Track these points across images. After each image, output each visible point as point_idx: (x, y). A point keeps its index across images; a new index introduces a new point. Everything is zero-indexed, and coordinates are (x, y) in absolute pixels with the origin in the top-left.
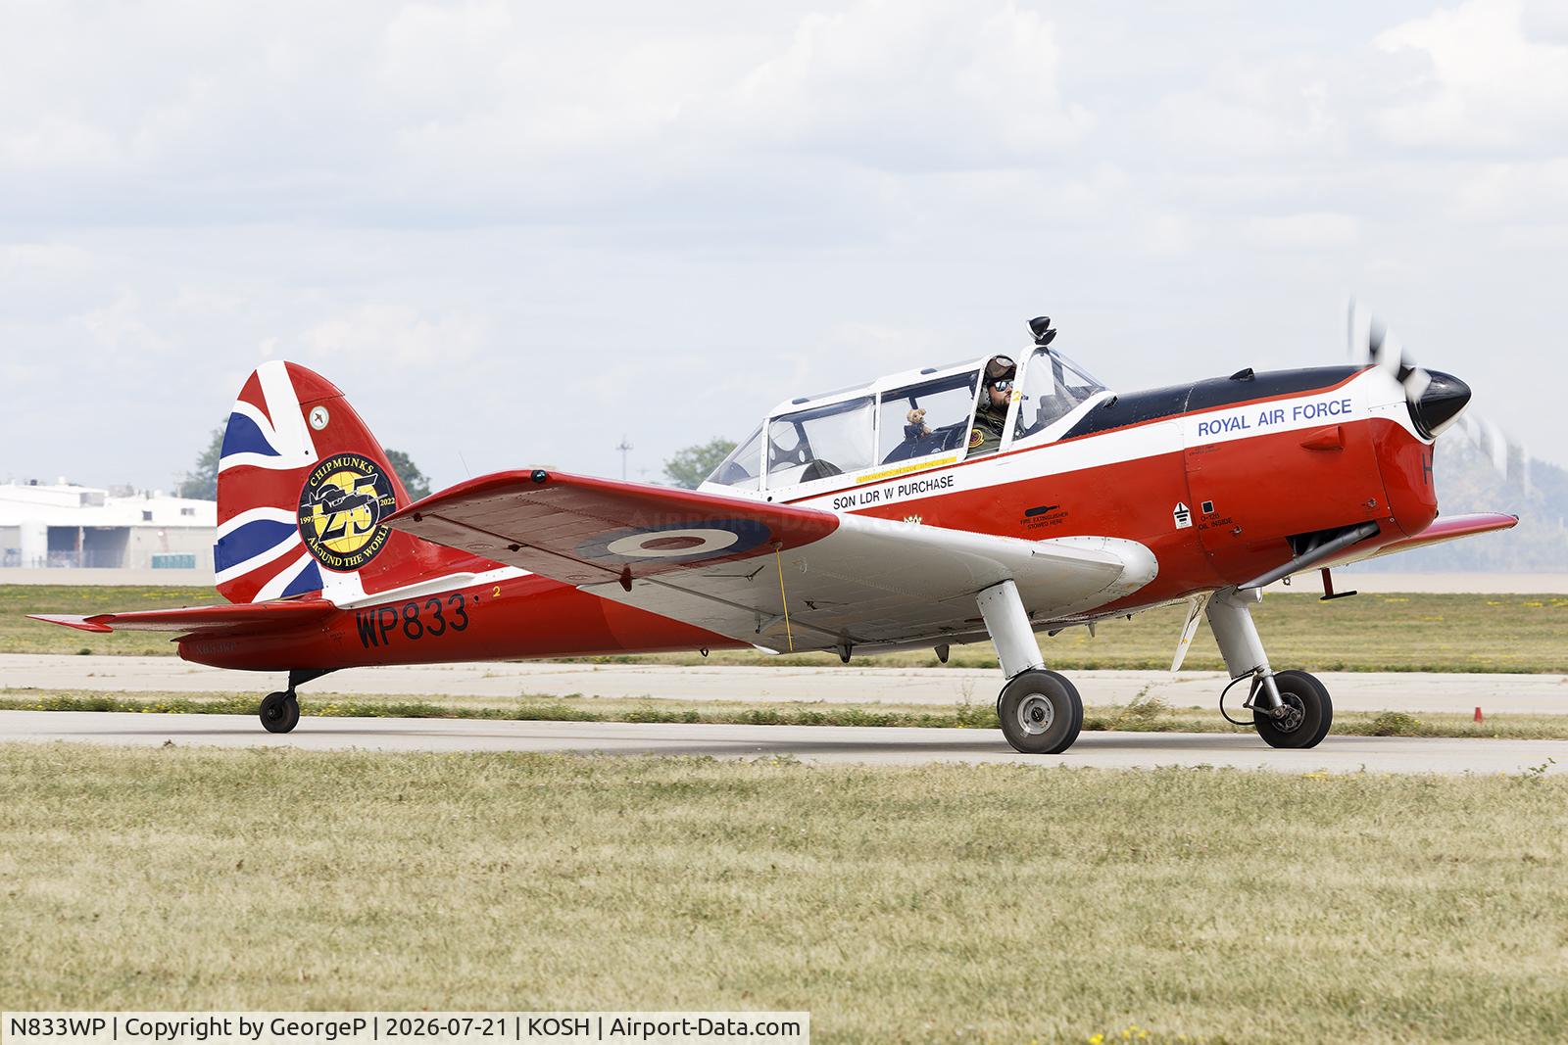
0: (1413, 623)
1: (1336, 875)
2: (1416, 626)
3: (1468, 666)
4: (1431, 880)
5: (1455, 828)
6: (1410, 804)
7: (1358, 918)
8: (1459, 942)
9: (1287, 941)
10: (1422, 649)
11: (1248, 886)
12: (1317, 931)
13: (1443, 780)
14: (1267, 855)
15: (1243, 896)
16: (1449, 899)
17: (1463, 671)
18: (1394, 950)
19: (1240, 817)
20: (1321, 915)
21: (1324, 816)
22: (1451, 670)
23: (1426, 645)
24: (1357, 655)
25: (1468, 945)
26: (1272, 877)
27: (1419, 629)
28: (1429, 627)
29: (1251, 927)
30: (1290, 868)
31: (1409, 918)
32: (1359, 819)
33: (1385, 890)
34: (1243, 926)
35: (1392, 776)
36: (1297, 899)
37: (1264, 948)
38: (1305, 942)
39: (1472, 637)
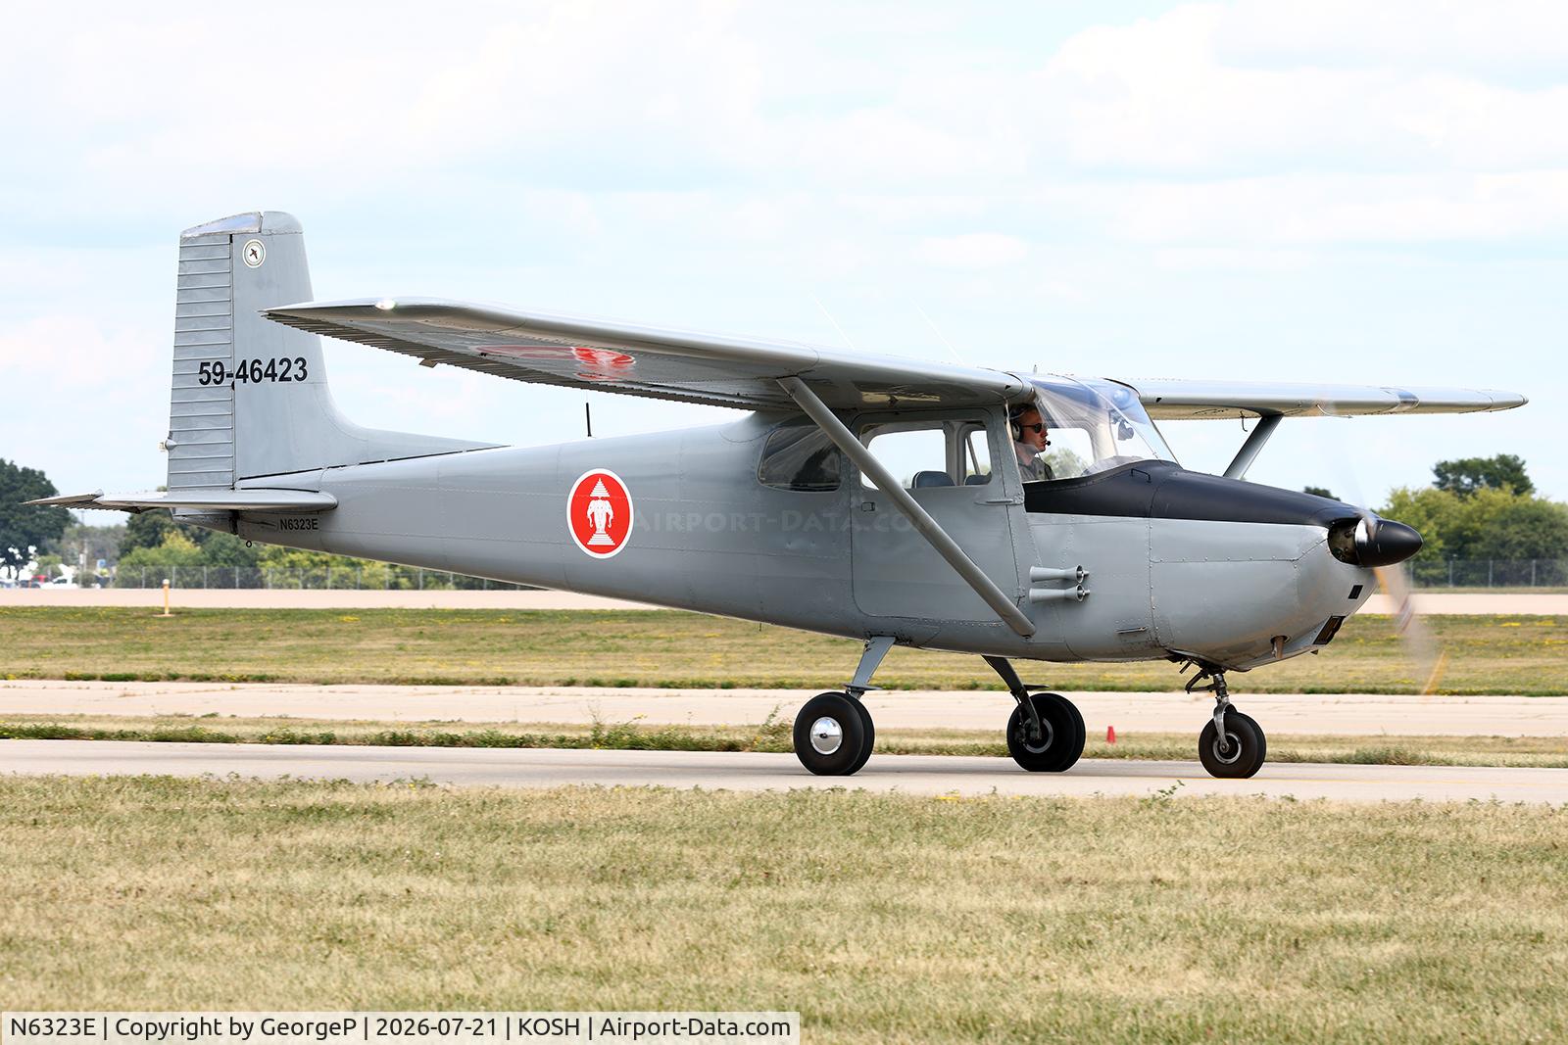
1: (967, 898)
4: (1060, 903)
5: (1084, 850)
6: (1041, 826)
7: (989, 941)
11: (880, 909)
13: (1073, 801)
15: (875, 919)
16: (1079, 921)
19: (872, 840)
20: (951, 938)
21: (955, 840)
30: (921, 890)
31: (1039, 941)
32: (990, 842)
33: (1015, 913)
34: (875, 949)
35: (1023, 798)
36: (928, 922)
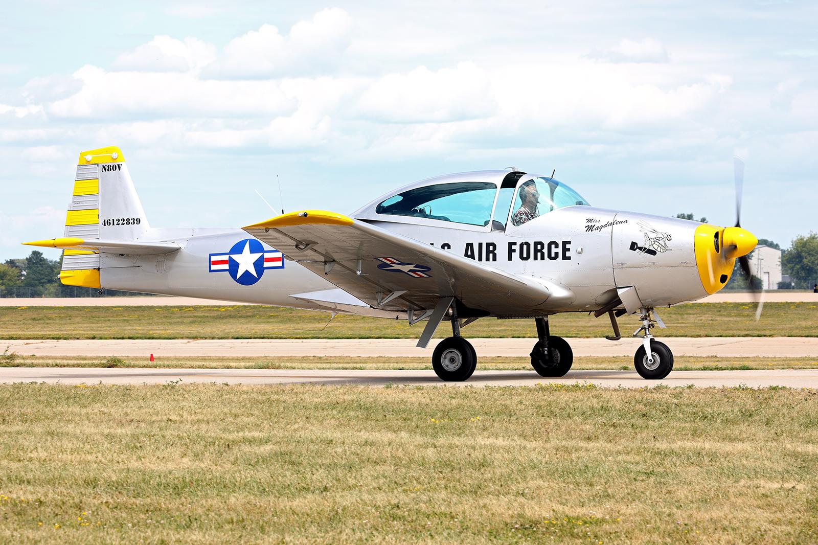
0: (125, 318)
2: (126, 320)
3: (148, 336)
8: (140, 456)
9: (67, 457)
10: (128, 330)
12: (80, 452)
14: (59, 421)
17: (146, 338)
18: (112, 460)
22: (141, 338)
23: (131, 328)
24: (101, 332)
25: (144, 458)
26: (62, 430)
27: (127, 321)
28: (131, 320)
29: (53, 452)
37: (58, 460)
38: (76, 457)
39: (150, 324)
